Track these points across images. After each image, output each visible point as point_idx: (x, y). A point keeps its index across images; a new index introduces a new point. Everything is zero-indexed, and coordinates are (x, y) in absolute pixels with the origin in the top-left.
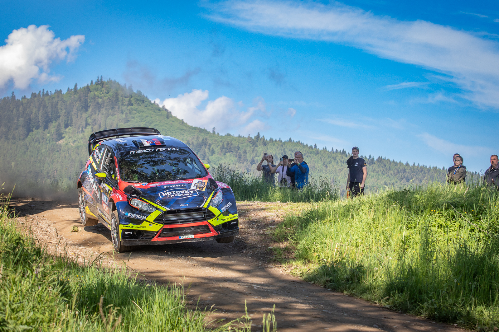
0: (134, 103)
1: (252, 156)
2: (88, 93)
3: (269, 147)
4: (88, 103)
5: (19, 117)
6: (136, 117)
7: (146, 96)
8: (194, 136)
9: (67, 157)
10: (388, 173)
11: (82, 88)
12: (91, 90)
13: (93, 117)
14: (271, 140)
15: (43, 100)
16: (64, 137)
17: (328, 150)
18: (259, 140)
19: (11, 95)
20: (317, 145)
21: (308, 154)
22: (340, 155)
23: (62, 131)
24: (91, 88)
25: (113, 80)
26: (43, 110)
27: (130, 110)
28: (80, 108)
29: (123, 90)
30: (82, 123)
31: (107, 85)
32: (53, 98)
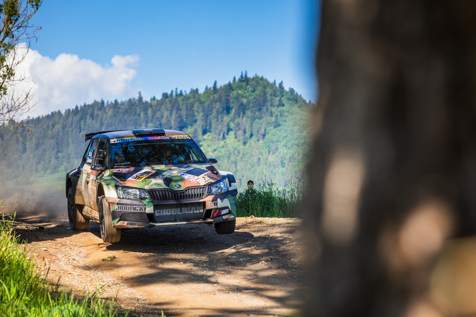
2: (230, 92)
5: (147, 122)
6: (287, 120)
7: (299, 94)
11: (222, 86)
12: (234, 88)
13: (236, 121)
15: (176, 102)
19: (138, 95)
24: (234, 87)
25: (260, 76)
26: (177, 113)
27: (280, 112)
28: (221, 110)
29: (272, 88)
30: (224, 129)
31: (253, 82)
32: (188, 99)
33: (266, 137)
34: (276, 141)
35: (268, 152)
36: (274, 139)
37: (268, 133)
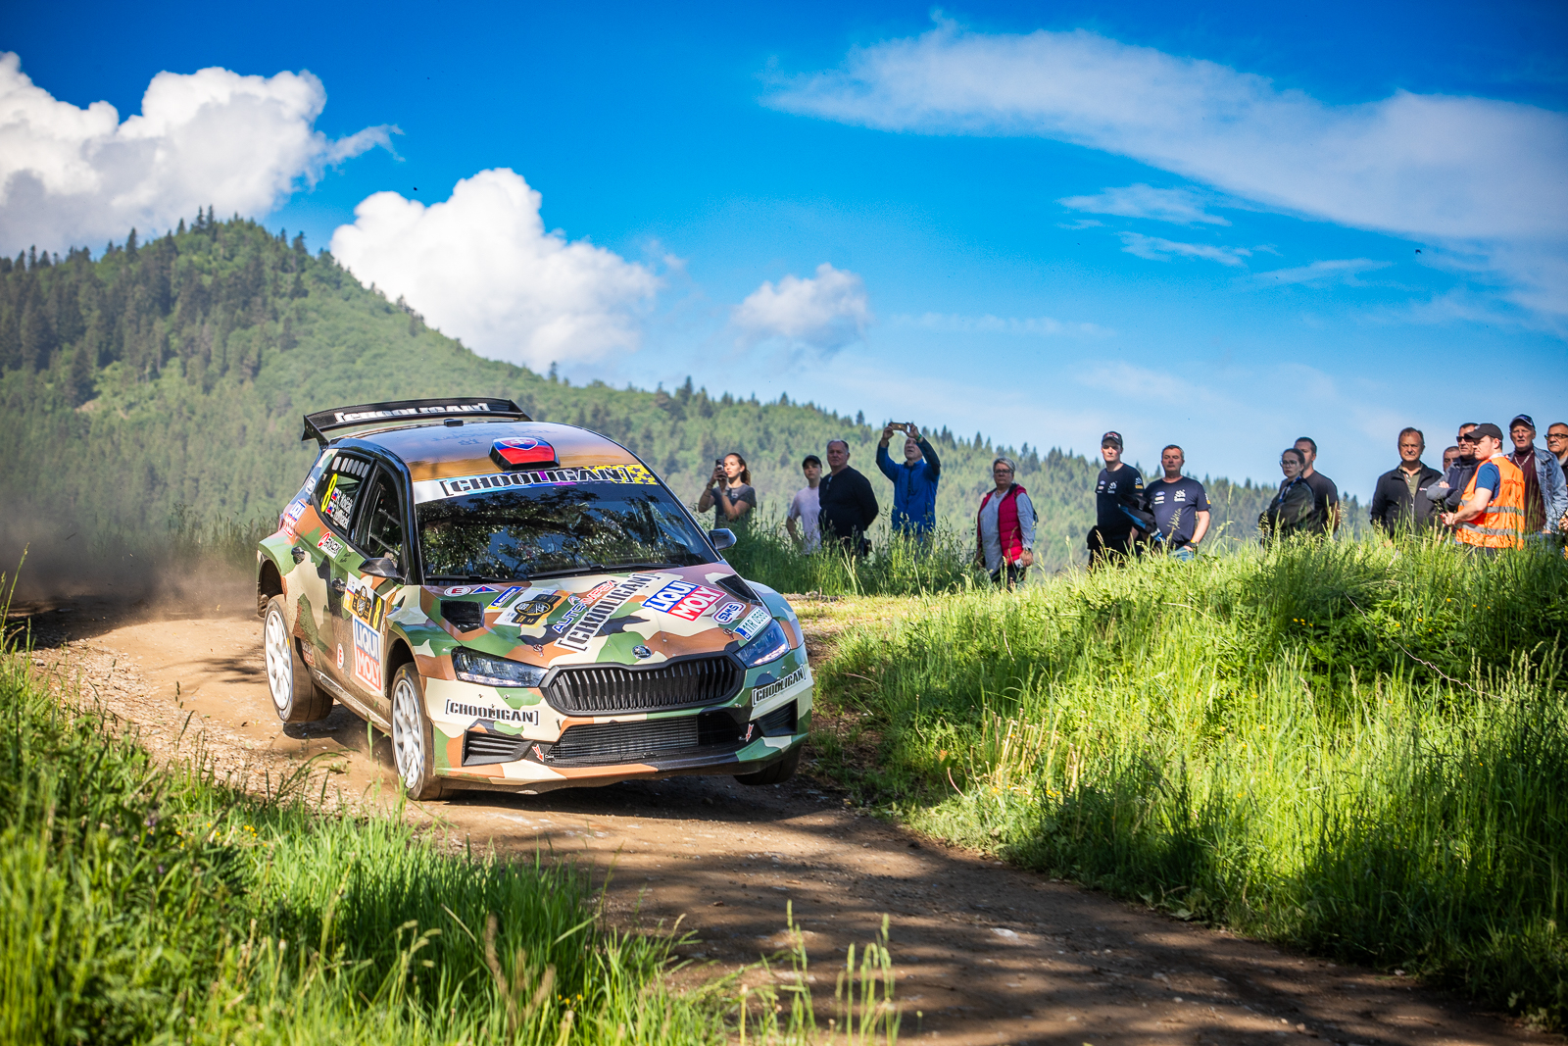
0: (310, 289)
2: (171, 259)
3: (719, 421)
4: (172, 288)
6: (316, 331)
7: (345, 267)
8: (494, 387)
9: (107, 453)
10: (1079, 499)
11: (151, 243)
12: (179, 249)
13: (186, 331)
14: (727, 400)
15: (32, 281)
16: (99, 393)
18: (691, 399)
20: (865, 415)
23: (92, 376)
24: (181, 244)
25: (247, 219)
26: (33, 310)
27: (298, 311)
28: (147, 305)
29: (278, 249)
30: (153, 351)
31: (228, 235)
32: (62, 274)
33: (262, 372)
34: (286, 383)
35: (265, 412)
36: (281, 377)
37: (267, 365)
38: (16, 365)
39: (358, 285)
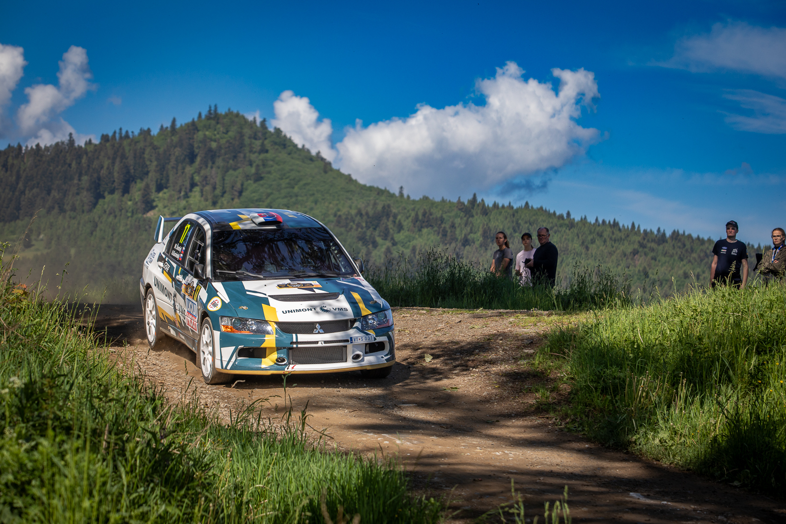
0: (269, 149)
1: (464, 232)
2: (194, 133)
3: (491, 217)
4: (195, 149)
5: (80, 175)
6: (273, 171)
7: (288, 136)
8: (370, 201)
10: (689, 258)
11: (183, 125)
12: (199, 128)
13: (203, 172)
14: (495, 206)
15: (120, 146)
16: (157, 206)
17: (589, 220)
18: (476, 206)
19: (68, 138)
20: (571, 213)
21: (556, 228)
22: (609, 229)
23: (152, 197)
24: (199, 125)
25: (235, 111)
26: (121, 162)
27: (263, 160)
28: (182, 158)
29: (252, 128)
30: (185, 183)
31: (225, 121)
32: (136, 142)
33: (244, 194)
34: (257, 201)
36: (254, 196)
37: (246, 189)
38: (112, 192)
39: (295, 146)
